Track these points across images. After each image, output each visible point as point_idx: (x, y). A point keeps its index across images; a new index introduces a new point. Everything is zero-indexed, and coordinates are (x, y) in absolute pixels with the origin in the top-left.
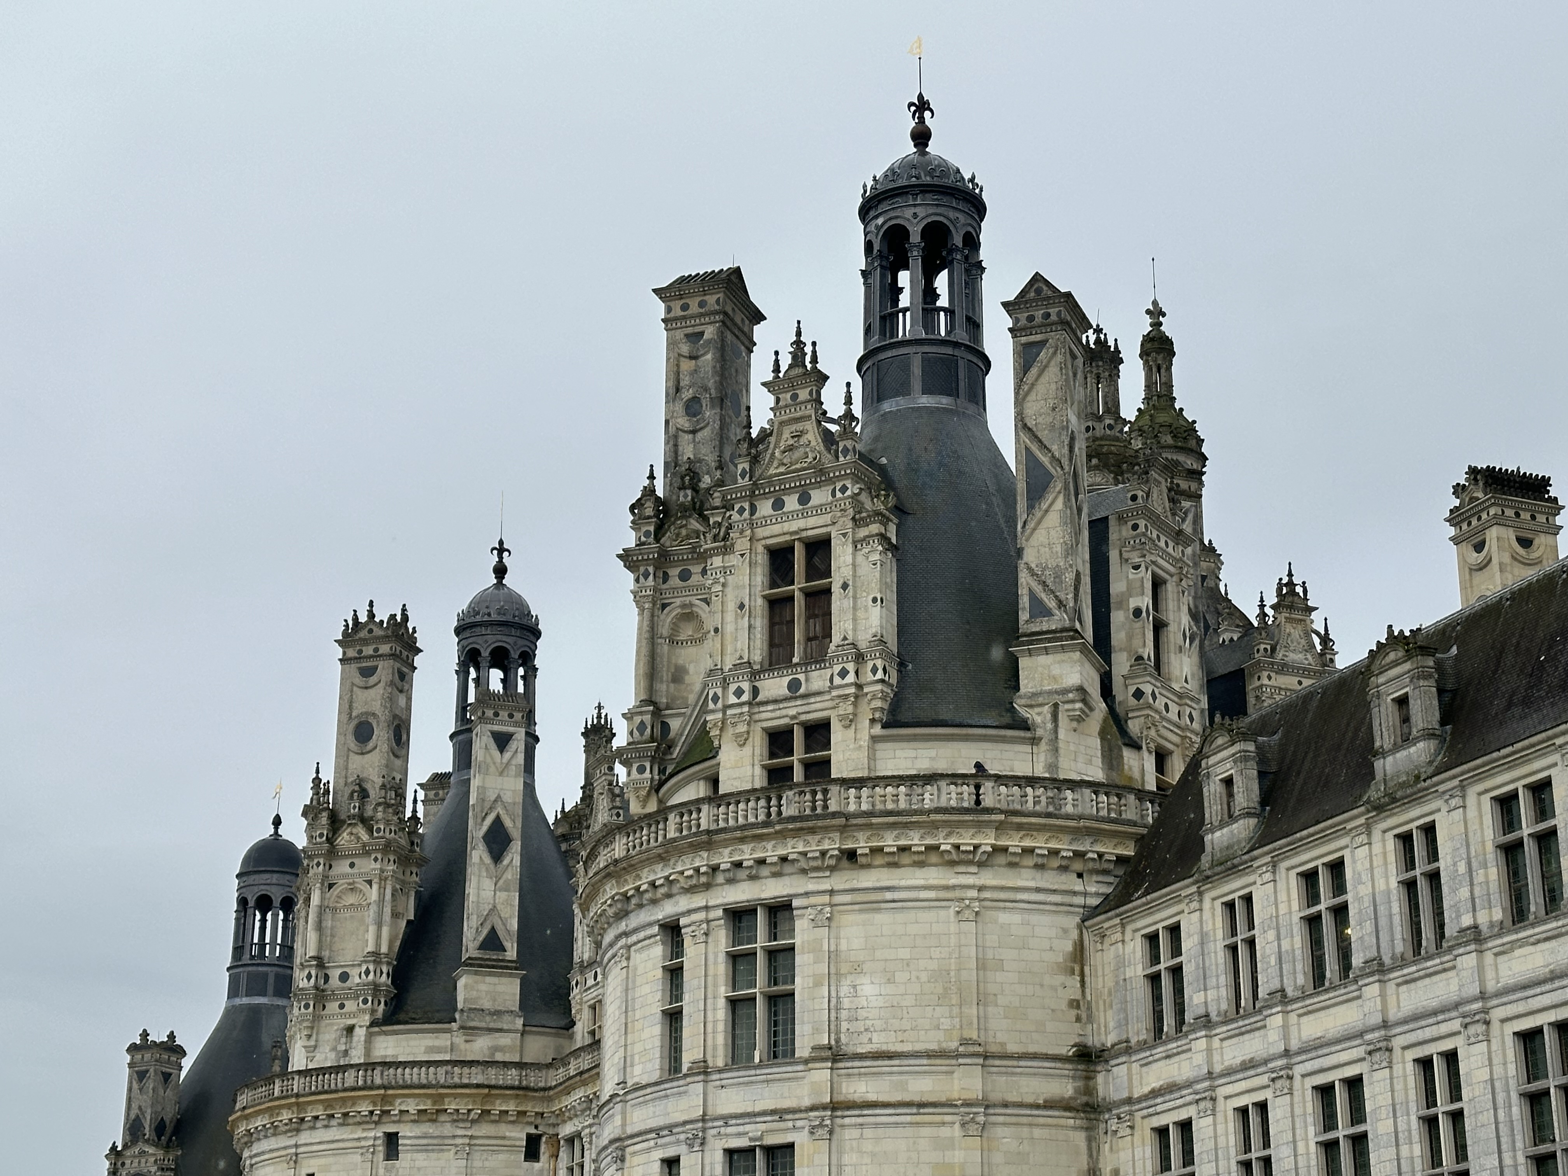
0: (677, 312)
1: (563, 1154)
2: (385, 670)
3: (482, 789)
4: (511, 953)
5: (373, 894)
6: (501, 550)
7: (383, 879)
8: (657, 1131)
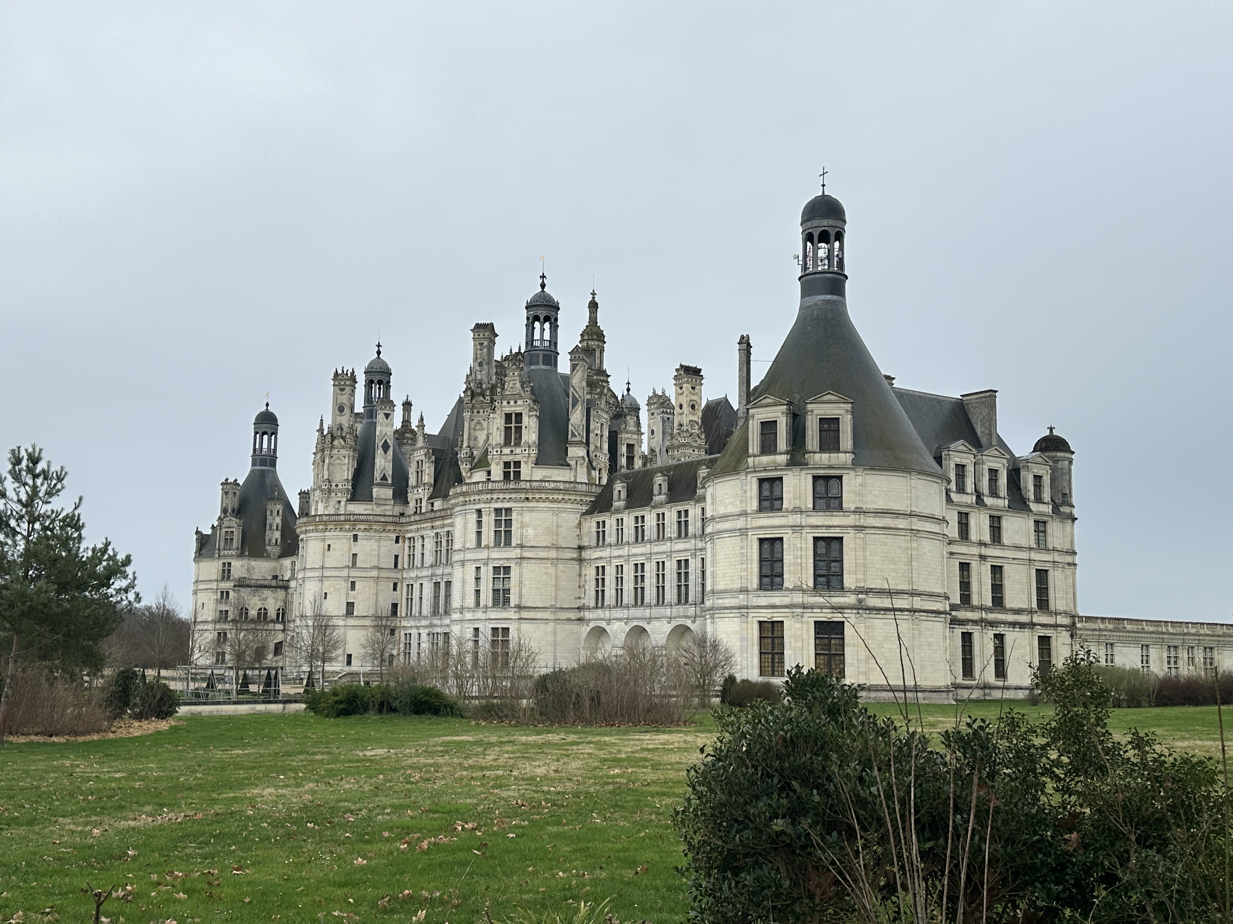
0: (477, 336)
1: (407, 542)
2: (348, 390)
3: (381, 431)
4: (390, 481)
5: (346, 461)
6: (379, 346)
7: (349, 457)
8: (475, 560)
